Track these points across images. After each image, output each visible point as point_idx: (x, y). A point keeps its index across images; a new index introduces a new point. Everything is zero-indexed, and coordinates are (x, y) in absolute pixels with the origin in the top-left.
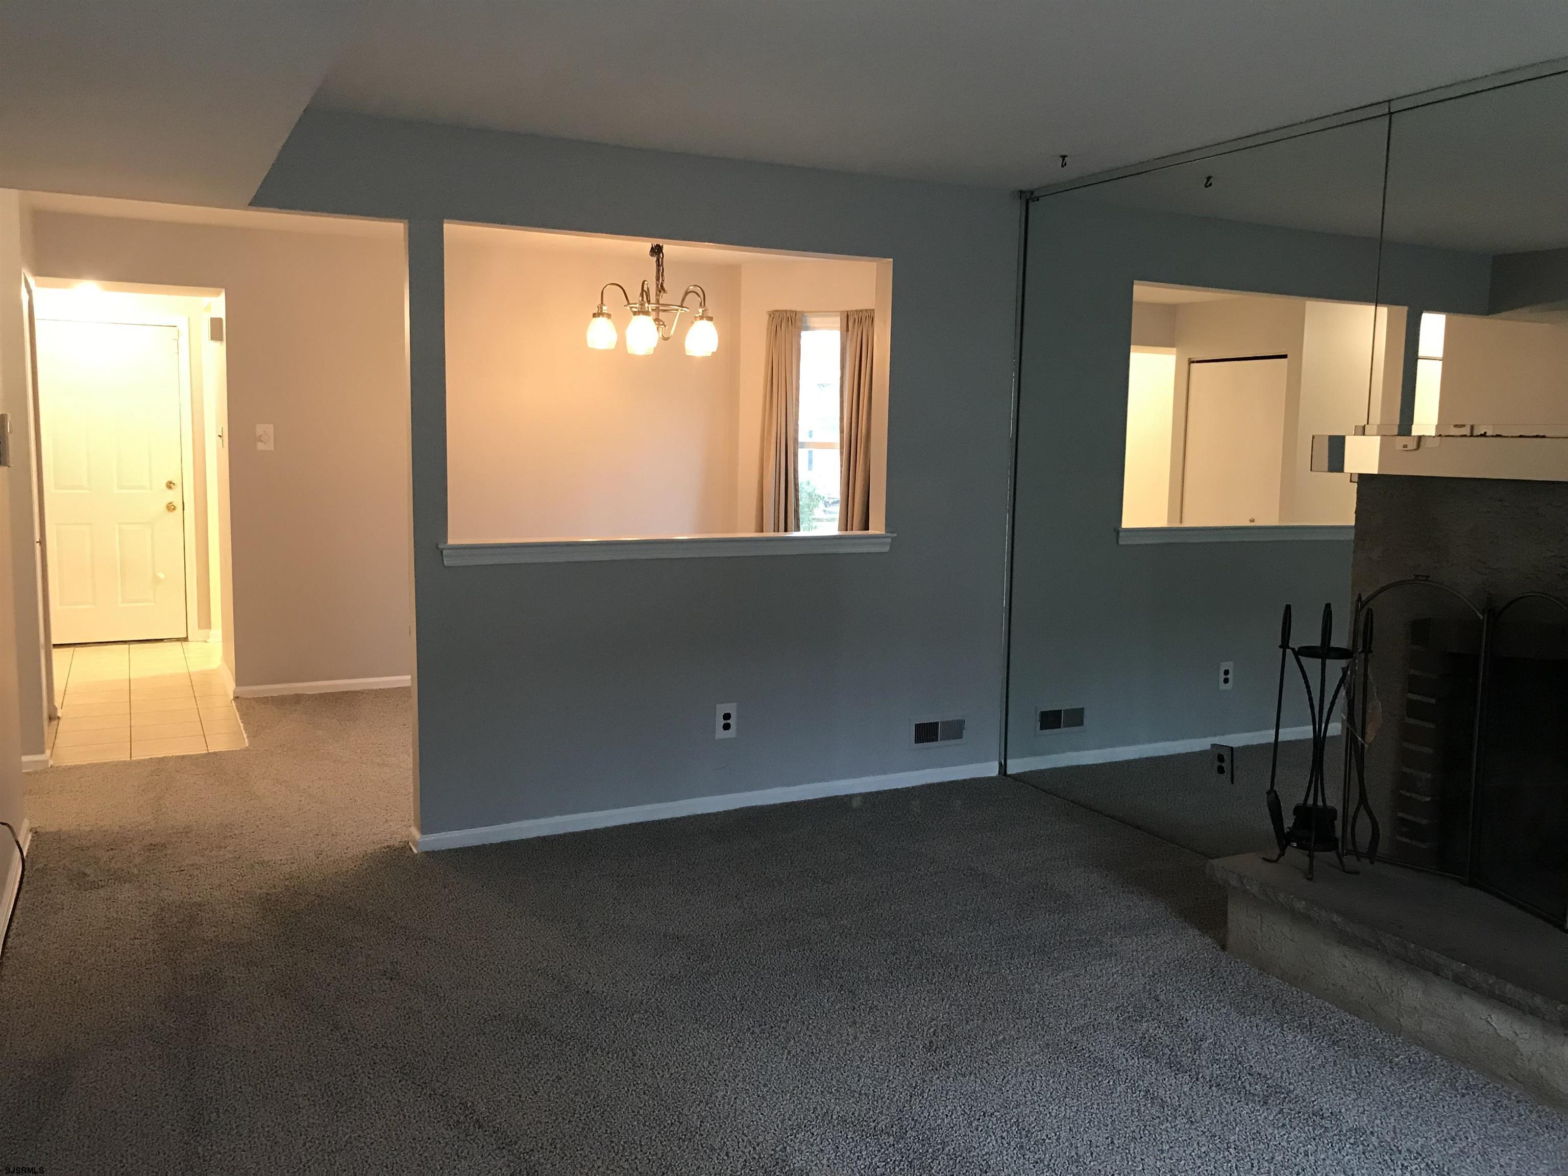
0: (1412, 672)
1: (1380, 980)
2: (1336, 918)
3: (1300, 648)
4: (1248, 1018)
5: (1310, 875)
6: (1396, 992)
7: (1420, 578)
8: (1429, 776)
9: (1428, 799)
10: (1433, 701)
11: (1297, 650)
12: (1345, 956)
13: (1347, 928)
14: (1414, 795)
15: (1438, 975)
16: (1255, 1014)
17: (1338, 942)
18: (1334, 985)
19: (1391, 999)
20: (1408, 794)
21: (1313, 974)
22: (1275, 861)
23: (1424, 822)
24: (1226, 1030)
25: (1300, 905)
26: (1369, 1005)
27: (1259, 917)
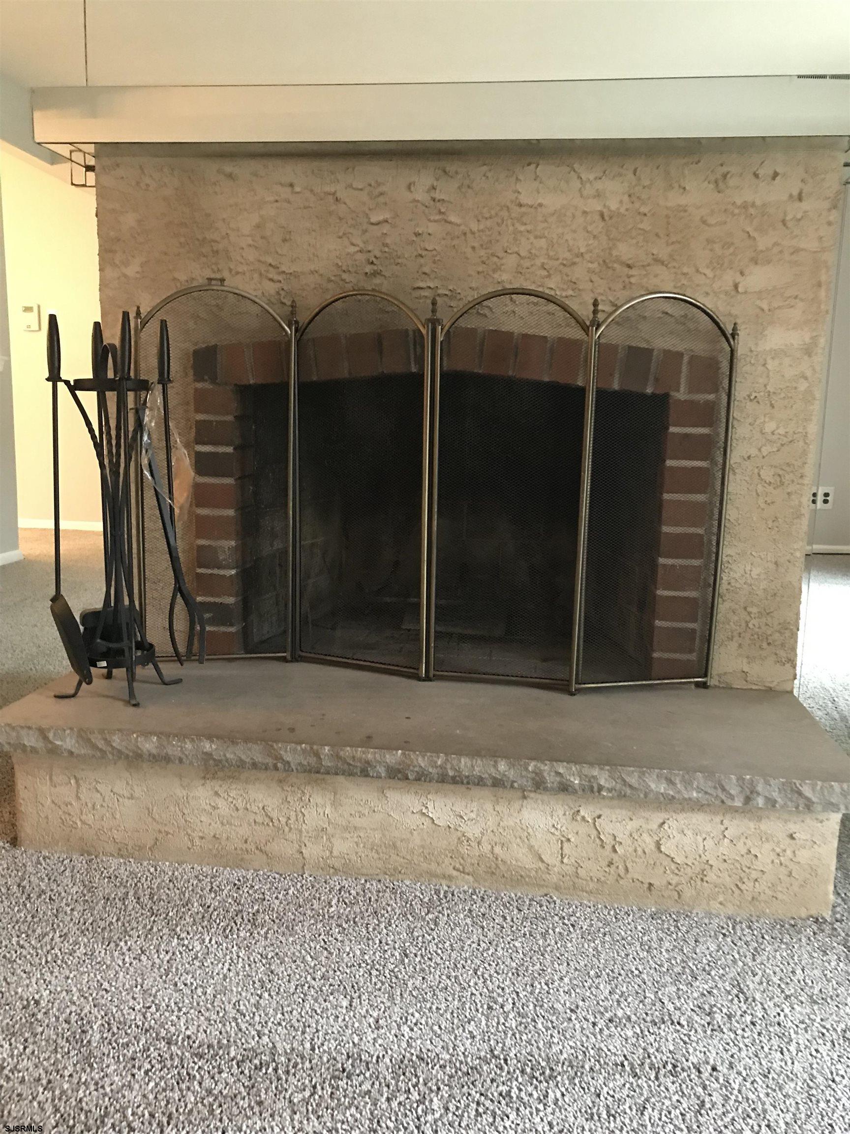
0: (200, 417)
1: (270, 809)
2: (207, 746)
3: (76, 381)
4: (122, 944)
5: (132, 701)
6: (293, 818)
7: (213, 282)
8: (233, 543)
9: (233, 572)
10: (230, 450)
11: (72, 383)
12: (217, 794)
13: (228, 755)
14: (216, 571)
15: (367, 776)
16: (126, 931)
17: (204, 778)
18: (202, 838)
19: (287, 829)
20: (209, 571)
21: (167, 833)
22: (73, 696)
23: (231, 600)
24: (106, 985)
25: (149, 745)
26: (257, 848)
27: (73, 781)
